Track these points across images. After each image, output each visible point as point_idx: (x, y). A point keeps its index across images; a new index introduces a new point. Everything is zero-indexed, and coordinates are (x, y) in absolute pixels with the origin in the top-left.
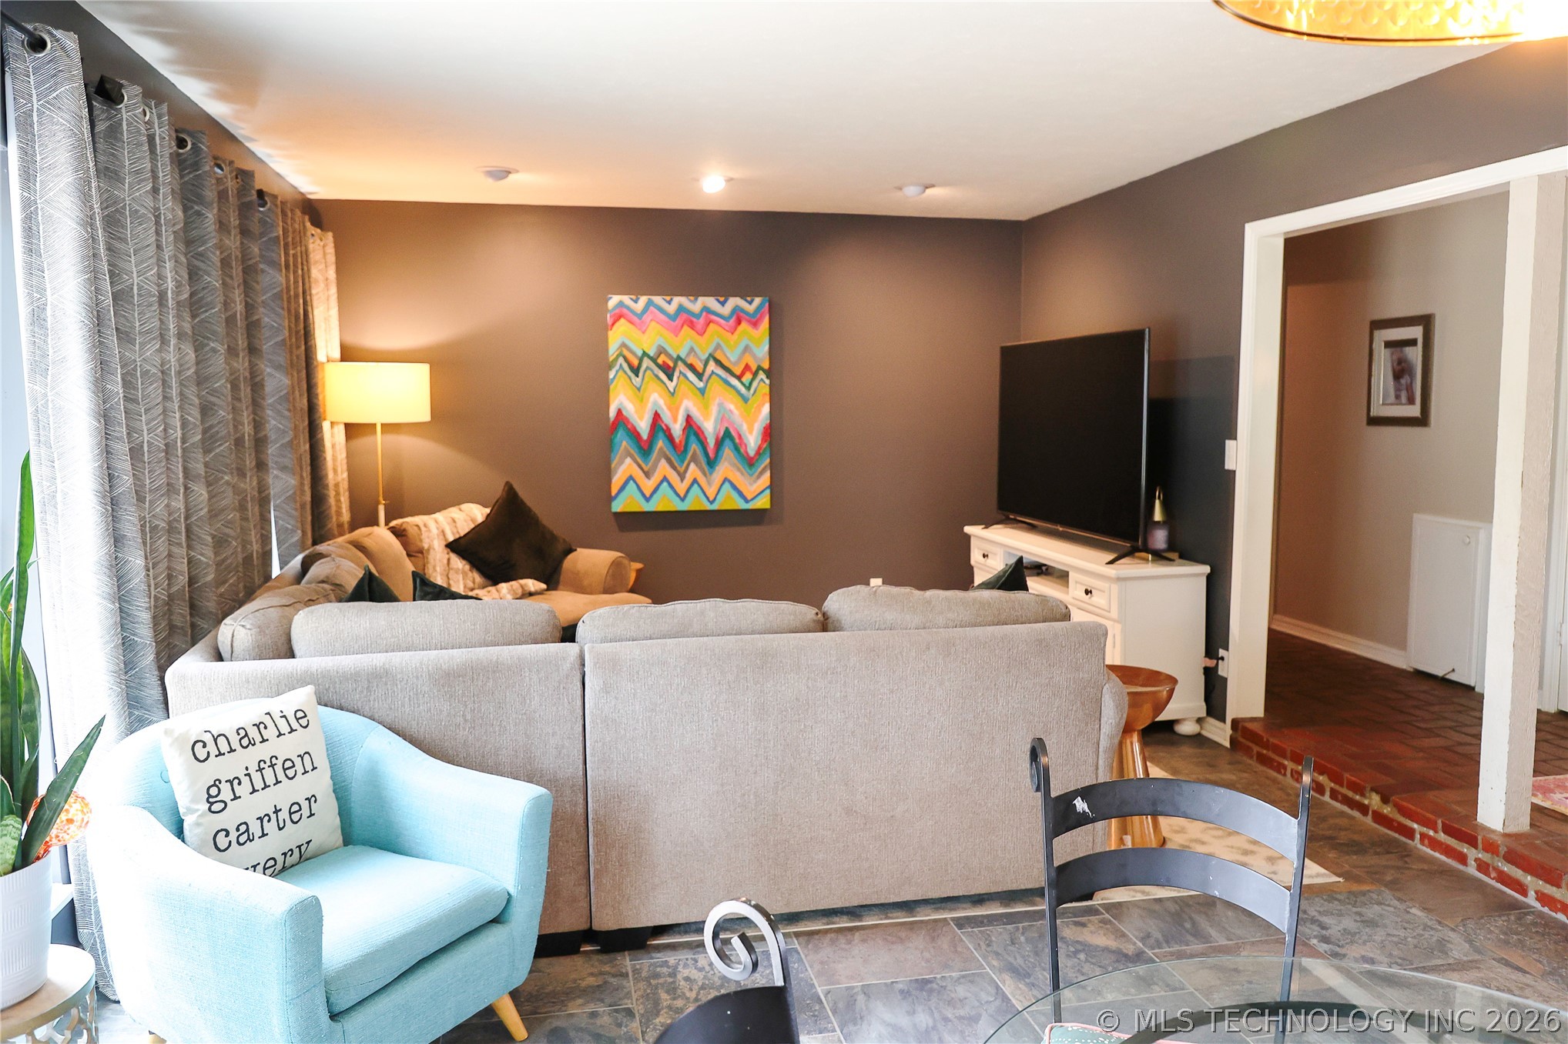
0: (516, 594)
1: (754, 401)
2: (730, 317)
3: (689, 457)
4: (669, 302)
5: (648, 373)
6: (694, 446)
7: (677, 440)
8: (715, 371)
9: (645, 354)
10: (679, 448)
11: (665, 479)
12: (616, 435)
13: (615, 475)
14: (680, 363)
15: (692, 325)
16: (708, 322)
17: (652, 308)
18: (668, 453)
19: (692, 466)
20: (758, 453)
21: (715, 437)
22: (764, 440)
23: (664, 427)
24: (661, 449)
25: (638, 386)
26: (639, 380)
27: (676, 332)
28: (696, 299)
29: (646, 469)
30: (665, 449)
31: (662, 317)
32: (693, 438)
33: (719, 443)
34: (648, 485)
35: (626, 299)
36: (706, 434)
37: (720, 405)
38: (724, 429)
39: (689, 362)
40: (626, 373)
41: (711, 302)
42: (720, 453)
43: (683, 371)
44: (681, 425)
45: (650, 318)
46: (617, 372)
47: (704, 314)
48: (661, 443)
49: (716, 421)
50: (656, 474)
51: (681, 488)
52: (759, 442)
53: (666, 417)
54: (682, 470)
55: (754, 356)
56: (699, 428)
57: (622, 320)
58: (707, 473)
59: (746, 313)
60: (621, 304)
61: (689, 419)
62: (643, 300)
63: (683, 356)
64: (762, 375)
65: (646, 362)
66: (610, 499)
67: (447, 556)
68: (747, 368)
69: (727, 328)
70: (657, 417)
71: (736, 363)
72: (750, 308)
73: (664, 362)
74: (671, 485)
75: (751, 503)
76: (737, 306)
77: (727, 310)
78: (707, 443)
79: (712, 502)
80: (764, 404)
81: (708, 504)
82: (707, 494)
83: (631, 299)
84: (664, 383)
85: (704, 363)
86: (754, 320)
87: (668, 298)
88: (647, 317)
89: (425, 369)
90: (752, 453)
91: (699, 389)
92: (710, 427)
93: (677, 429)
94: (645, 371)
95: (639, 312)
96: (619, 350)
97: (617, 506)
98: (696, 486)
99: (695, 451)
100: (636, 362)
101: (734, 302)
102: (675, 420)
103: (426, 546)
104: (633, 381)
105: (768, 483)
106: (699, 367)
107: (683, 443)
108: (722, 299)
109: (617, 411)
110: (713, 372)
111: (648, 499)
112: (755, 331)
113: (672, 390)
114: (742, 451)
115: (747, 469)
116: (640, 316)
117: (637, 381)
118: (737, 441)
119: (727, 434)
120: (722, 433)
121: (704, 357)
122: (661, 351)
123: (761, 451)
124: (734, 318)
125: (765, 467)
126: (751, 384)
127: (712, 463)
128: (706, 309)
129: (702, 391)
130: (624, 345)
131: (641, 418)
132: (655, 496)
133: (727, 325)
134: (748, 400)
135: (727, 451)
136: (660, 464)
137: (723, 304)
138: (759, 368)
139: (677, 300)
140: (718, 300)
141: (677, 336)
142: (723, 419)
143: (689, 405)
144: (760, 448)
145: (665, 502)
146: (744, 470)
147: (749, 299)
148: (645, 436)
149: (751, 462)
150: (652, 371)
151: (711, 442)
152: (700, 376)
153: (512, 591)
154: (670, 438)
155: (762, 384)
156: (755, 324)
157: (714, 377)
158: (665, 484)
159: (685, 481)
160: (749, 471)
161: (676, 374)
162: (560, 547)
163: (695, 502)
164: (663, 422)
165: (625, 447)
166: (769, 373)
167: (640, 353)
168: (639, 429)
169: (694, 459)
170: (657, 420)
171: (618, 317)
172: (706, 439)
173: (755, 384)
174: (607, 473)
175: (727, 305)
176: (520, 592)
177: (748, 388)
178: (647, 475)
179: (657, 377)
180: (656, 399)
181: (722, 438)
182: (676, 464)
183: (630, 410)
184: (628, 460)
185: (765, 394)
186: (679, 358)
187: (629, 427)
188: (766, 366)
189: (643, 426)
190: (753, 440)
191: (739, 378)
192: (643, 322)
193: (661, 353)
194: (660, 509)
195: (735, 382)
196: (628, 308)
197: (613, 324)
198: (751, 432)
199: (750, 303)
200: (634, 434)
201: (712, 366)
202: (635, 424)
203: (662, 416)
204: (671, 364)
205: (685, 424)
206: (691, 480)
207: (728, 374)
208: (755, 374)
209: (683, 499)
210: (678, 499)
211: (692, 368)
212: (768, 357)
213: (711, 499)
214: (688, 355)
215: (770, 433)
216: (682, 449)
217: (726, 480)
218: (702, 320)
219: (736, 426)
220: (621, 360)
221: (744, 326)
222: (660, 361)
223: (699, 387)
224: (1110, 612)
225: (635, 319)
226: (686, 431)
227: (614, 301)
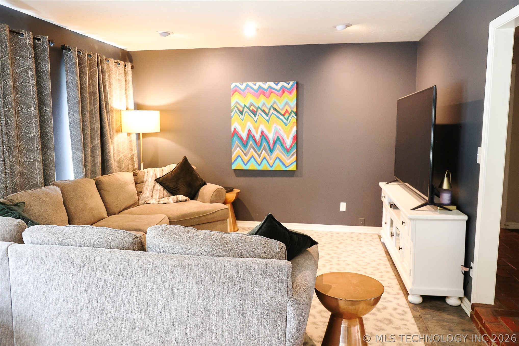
0: (175, 201)
1: (289, 125)
2: (280, 90)
3: (262, 148)
4: (255, 85)
5: (246, 113)
6: (265, 144)
7: (257, 141)
8: (273, 113)
9: (245, 106)
10: (258, 144)
11: (252, 157)
12: (234, 138)
13: (233, 154)
14: (259, 109)
15: (264, 94)
16: (271, 93)
17: (248, 87)
18: (254, 146)
19: (264, 151)
20: (291, 147)
21: (273, 140)
22: (293, 142)
23: (253, 136)
24: (251, 144)
25: (242, 119)
26: (243, 116)
27: (258, 97)
28: (266, 83)
29: (245, 152)
30: (253, 145)
31: (252, 91)
32: (264, 140)
33: (275, 143)
34: (246, 159)
35: (238, 84)
36: (269, 138)
37: (275, 127)
38: (277, 137)
39: (263, 109)
40: (238, 114)
41: (272, 84)
42: (275, 146)
43: (260, 112)
44: (260, 134)
45: (247, 91)
46: (234, 113)
47: (269, 89)
48: (251, 142)
49: (273, 134)
50: (249, 155)
51: (259, 160)
52: (292, 143)
53: (253, 132)
54: (259, 153)
55: (290, 106)
56: (266, 136)
57: (236, 93)
58: (270, 155)
59: (287, 88)
60: (236, 86)
61: (262, 132)
62: (245, 84)
63: (260, 107)
64: (293, 114)
65: (246, 109)
66: (232, 164)
67: (154, 184)
68: (287, 111)
69: (278, 95)
70: (249, 131)
71: (282, 109)
72: (288, 86)
73: (252, 109)
74: (255, 159)
75: (288, 168)
76: (283, 85)
77: (278, 87)
78: (270, 142)
79: (271, 167)
80: (294, 126)
81: (270, 167)
82: (270, 164)
83: (240, 84)
84: (253, 118)
85: (269, 109)
86: (290, 91)
87: (255, 83)
88: (246, 91)
89: (159, 112)
90: (288, 147)
91: (266, 120)
92: (271, 137)
93: (257, 137)
94: (245, 113)
95: (243, 89)
96: (235, 105)
97: (234, 167)
98: (265, 160)
99: (265, 145)
100: (241, 109)
101: (281, 84)
102: (257, 133)
103: (145, 180)
104: (240, 117)
105: (295, 159)
106: (267, 111)
107: (260, 142)
108: (276, 83)
109: (234, 129)
110: (272, 113)
111: (246, 165)
112: (290, 95)
113: (256, 121)
114: (284, 146)
115: (286, 153)
116: (243, 91)
117: (242, 117)
118: (282, 142)
119: (278, 139)
120: (276, 138)
121: (269, 107)
122: (252, 104)
123: (292, 147)
124: (282, 90)
125: (294, 153)
126: (288, 118)
127: (271, 151)
128: (270, 87)
129: (268, 121)
130: (237, 102)
131: (243, 132)
132: (248, 163)
133: (278, 94)
134: (287, 125)
135: (278, 146)
136: (251, 150)
137: (277, 85)
138: (292, 111)
139: (258, 84)
140: (275, 83)
141: (258, 99)
142: (276, 132)
143: (262, 127)
144: (292, 145)
145: (252, 166)
146: (284, 154)
147: (288, 82)
148: (245, 139)
149: (288, 151)
150: (248, 113)
151: (271, 142)
152: (267, 115)
154: (255, 140)
155: (293, 119)
156: (290, 93)
157: (273, 115)
158: (252, 159)
159: (260, 158)
160: (287, 154)
161: (258, 114)
163: (264, 166)
164: (252, 133)
165: (237, 143)
166: (296, 114)
167: (243, 106)
168: (242, 137)
169: (264, 149)
170: (250, 133)
171: (235, 91)
172: (269, 141)
173: (290, 118)
174: (231, 154)
175: (278, 85)
177: (287, 120)
178: (246, 155)
179: (250, 115)
180: (249, 124)
181: (276, 140)
182: (257, 151)
183: (239, 129)
184: (238, 149)
185: (294, 122)
186: (259, 107)
187: (239, 135)
188: (295, 110)
189: (244, 136)
190: (289, 142)
191: (283, 115)
192: (244, 93)
193: (251, 106)
194: (250, 169)
195: (281, 117)
196: (238, 87)
197: (233, 94)
198: (288, 138)
199: (288, 84)
200: (241, 139)
201: (272, 111)
202: (241, 134)
203: (251, 131)
204: (255, 110)
205: (261, 134)
206: (263, 158)
207: (279, 114)
208: (290, 114)
209: (260, 165)
210: (258, 165)
211: (264, 111)
212: (296, 106)
213: (271, 166)
214: (262, 106)
215: (296, 138)
216: (260, 145)
217: (277, 158)
218: (268, 92)
219: (281, 136)
220: (236, 108)
221: (286, 94)
222: (251, 109)
223: (267, 119)
225: (242, 92)
226: (261, 138)
227: (233, 85)
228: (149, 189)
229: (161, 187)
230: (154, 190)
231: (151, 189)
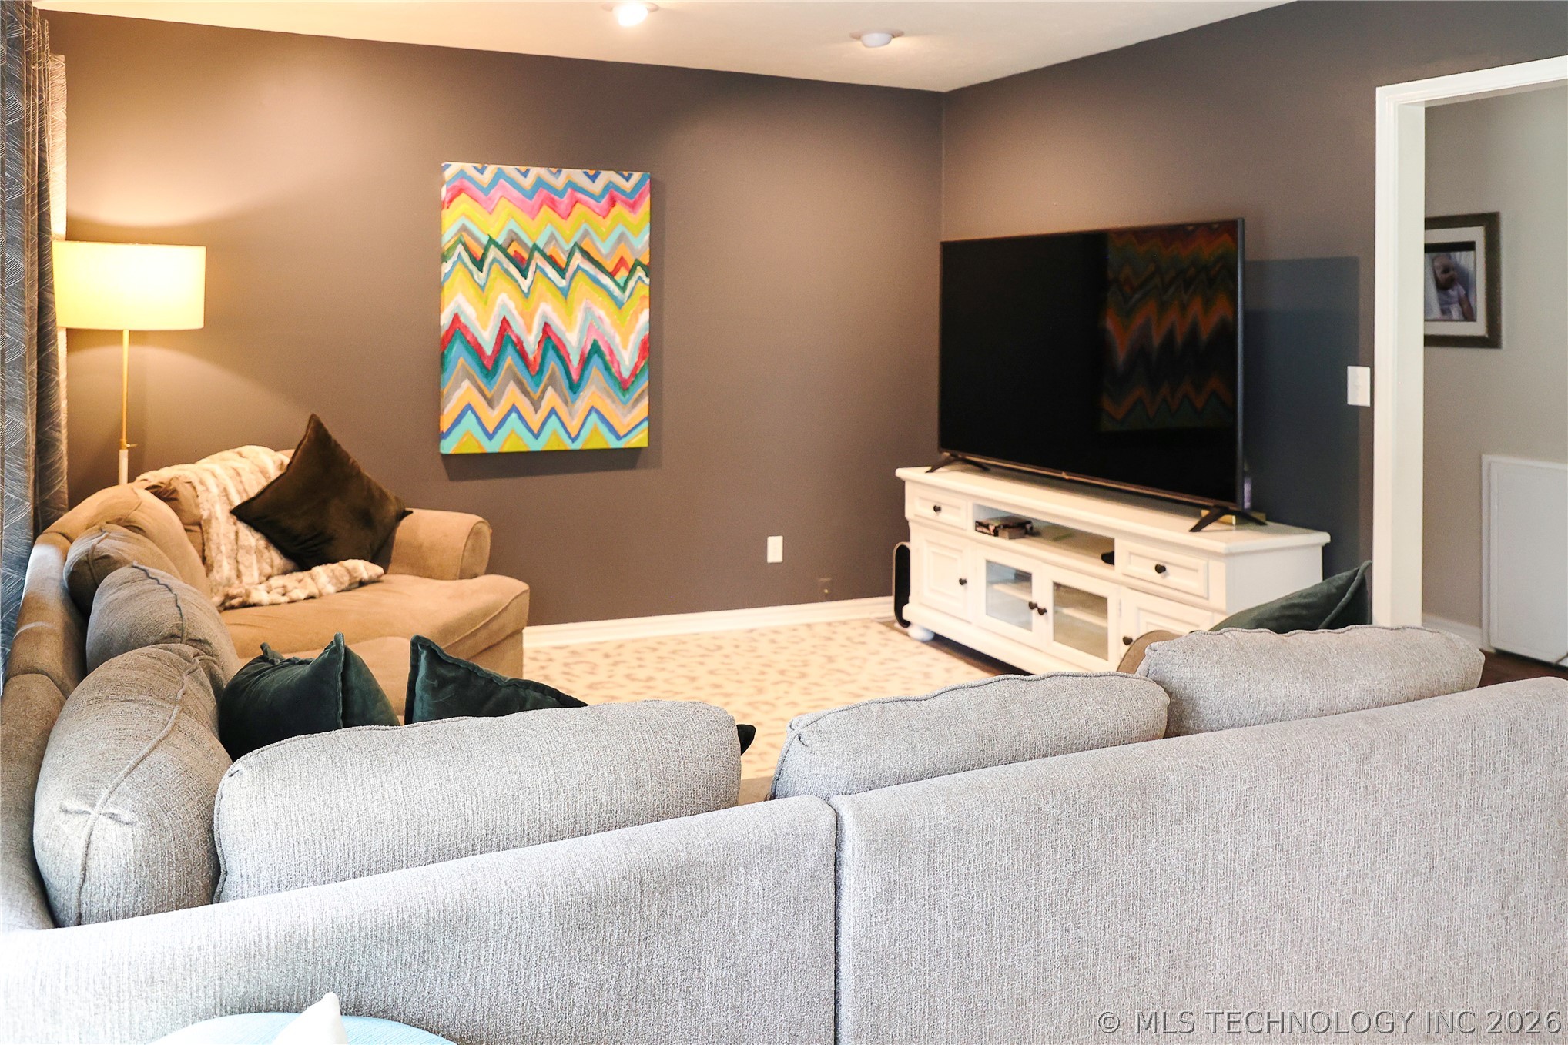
0: (341, 583)
1: (629, 308)
2: (602, 196)
3: (545, 380)
4: (525, 174)
5: (495, 266)
6: (553, 364)
7: (531, 357)
8: (581, 265)
9: (491, 241)
10: (533, 368)
11: (514, 409)
12: (452, 349)
13: (449, 402)
14: (537, 254)
15: (553, 205)
16: (575, 202)
17: (502, 180)
18: (518, 373)
19: (550, 390)
20: (634, 374)
21: (580, 353)
22: (641, 357)
23: (514, 339)
24: (510, 367)
25: (481, 283)
26: (483, 275)
27: (533, 213)
28: (560, 171)
29: (489, 395)
30: (516, 369)
31: (516, 193)
32: (551, 354)
33: (585, 361)
34: (491, 417)
35: (469, 168)
36: (569, 349)
37: (588, 310)
38: (592, 342)
39: (548, 254)
40: (466, 267)
41: (578, 176)
42: (586, 373)
43: (539, 264)
44: (536, 336)
45: (499, 194)
46: (454, 264)
47: (569, 190)
48: (510, 359)
49: (581, 331)
50: (503, 402)
51: (535, 421)
52: (636, 360)
53: (517, 326)
54: (536, 396)
55: (631, 247)
56: (560, 340)
57: (463, 196)
58: (569, 400)
59: (623, 192)
60: (462, 174)
61: (546, 328)
62: (491, 169)
63: (541, 245)
64: (640, 273)
65: (493, 252)
66: (440, 436)
67: (234, 528)
68: (622, 262)
69: (597, 210)
70: (505, 324)
71: (609, 255)
72: (628, 186)
73: (515, 251)
74: (521, 418)
75: (624, 440)
76: (611, 182)
77: (597, 187)
78: (570, 361)
79: (574, 440)
80: (642, 310)
81: (569, 441)
82: (569, 429)
83: (476, 168)
84: (516, 281)
85: (567, 255)
86: (631, 201)
87: (523, 169)
88: (496, 193)
89: (198, 254)
90: (626, 374)
91: (560, 289)
92: (574, 340)
93: (531, 342)
94: (492, 263)
95: (485, 186)
96: (458, 236)
97: (448, 447)
98: (554, 417)
99: (553, 370)
100: (479, 253)
101: (607, 176)
102: (529, 329)
103: (205, 515)
104: (476, 277)
105: (646, 414)
106: (562, 259)
107: (539, 360)
108: (592, 173)
109: (452, 316)
110: (578, 267)
111: (490, 436)
112: (632, 215)
113: (526, 291)
114: (613, 370)
115: (620, 394)
116: (486, 191)
117: (480, 277)
118: (608, 358)
119: (595, 349)
120: (589, 347)
121: (568, 247)
122: (513, 238)
123: (638, 372)
124: (607, 196)
125: (643, 391)
126: (626, 283)
127: (574, 387)
128: (572, 185)
129: (565, 292)
130: (464, 229)
131: (485, 326)
132: (500, 432)
133: (597, 207)
134: (623, 304)
135: (595, 370)
136: (508, 388)
137: (593, 178)
138: (637, 263)
139: (535, 172)
140: (586, 174)
141: (533, 218)
142: (590, 328)
143: (548, 309)
144: (636, 366)
145: (513, 440)
146: (613, 395)
147: (626, 174)
148: (489, 350)
149: (624, 386)
150: (501, 264)
151: (575, 360)
152: (561, 271)
153: (334, 578)
154: (522, 354)
155: (641, 285)
156: (633, 206)
157: (580, 273)
158: (514, 415)
159: (539, 412)
160: (622, 397)
161: (532, 269)
162: (393, 509)
163: (552, 440)
164: (512, 331)
165: (463, 366)
166: (648, 270)
167: (485, 240)
168: (480, 341)
169: (552, 381)
170: (505, 330)
171: (457, 192)
172: (568, 355)
173: (631, 284)
174: (435, 401)
175: (597, 181)
176: (346, 580)
177: (623, 289)
178: (491, 403)
179: (507, 272)
180: (504, 300)
181: (589, 353)
182: (529, 389)
183: (471, 316)
184: (466, 384)
185: (644, 297)
186: (536, 247)
187: (468, 338)
188: (646, 261)
189: (487, 339)
190: (627, 357)
191: (612, 275)
192: (490, 199)
193: (512, 241)
194: (506, 449)
195: (606, 280)
196: (471, 179)
197: (451, 201)
198: (625, 348)
199: (627, 179)
200: (476, 349)
201: (578, 259)
202: (476, 335)
203: (512, 323)
204: (526, 256)
205: (541, 335)
206: (548, 410)
207: (597, 270)
208: (632, 271)
209: (536, 436)
210: (530, 435)
211: (552, 260)
212: (648, 249)
213: (573, 436)
214: (548, 243)
215: (650, 348)
216: (538, 368)
217: (592, 409)
218: (566, 200)
219: (606, 338)
220: (460, 248)
221: (619, 209)
222: (511, 251)
223: (560, 286)
224: (1208, 599)
225: (480, 195)
226: (543, 345)
227: (453, 169)
228: (223, 548)
229: (258, 536)
230: (240, 550)
231: (229, 547)
